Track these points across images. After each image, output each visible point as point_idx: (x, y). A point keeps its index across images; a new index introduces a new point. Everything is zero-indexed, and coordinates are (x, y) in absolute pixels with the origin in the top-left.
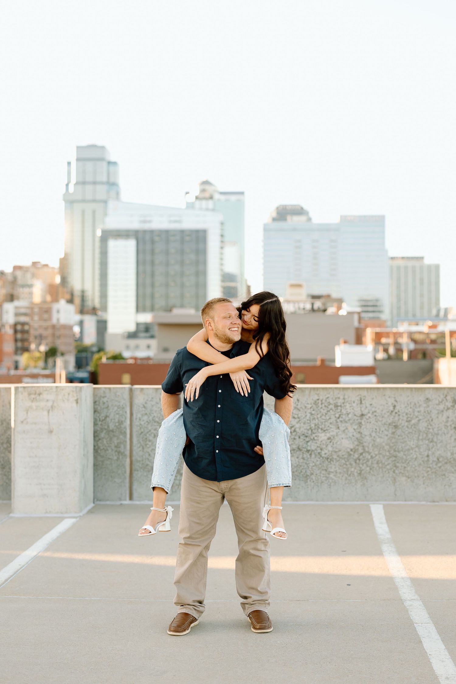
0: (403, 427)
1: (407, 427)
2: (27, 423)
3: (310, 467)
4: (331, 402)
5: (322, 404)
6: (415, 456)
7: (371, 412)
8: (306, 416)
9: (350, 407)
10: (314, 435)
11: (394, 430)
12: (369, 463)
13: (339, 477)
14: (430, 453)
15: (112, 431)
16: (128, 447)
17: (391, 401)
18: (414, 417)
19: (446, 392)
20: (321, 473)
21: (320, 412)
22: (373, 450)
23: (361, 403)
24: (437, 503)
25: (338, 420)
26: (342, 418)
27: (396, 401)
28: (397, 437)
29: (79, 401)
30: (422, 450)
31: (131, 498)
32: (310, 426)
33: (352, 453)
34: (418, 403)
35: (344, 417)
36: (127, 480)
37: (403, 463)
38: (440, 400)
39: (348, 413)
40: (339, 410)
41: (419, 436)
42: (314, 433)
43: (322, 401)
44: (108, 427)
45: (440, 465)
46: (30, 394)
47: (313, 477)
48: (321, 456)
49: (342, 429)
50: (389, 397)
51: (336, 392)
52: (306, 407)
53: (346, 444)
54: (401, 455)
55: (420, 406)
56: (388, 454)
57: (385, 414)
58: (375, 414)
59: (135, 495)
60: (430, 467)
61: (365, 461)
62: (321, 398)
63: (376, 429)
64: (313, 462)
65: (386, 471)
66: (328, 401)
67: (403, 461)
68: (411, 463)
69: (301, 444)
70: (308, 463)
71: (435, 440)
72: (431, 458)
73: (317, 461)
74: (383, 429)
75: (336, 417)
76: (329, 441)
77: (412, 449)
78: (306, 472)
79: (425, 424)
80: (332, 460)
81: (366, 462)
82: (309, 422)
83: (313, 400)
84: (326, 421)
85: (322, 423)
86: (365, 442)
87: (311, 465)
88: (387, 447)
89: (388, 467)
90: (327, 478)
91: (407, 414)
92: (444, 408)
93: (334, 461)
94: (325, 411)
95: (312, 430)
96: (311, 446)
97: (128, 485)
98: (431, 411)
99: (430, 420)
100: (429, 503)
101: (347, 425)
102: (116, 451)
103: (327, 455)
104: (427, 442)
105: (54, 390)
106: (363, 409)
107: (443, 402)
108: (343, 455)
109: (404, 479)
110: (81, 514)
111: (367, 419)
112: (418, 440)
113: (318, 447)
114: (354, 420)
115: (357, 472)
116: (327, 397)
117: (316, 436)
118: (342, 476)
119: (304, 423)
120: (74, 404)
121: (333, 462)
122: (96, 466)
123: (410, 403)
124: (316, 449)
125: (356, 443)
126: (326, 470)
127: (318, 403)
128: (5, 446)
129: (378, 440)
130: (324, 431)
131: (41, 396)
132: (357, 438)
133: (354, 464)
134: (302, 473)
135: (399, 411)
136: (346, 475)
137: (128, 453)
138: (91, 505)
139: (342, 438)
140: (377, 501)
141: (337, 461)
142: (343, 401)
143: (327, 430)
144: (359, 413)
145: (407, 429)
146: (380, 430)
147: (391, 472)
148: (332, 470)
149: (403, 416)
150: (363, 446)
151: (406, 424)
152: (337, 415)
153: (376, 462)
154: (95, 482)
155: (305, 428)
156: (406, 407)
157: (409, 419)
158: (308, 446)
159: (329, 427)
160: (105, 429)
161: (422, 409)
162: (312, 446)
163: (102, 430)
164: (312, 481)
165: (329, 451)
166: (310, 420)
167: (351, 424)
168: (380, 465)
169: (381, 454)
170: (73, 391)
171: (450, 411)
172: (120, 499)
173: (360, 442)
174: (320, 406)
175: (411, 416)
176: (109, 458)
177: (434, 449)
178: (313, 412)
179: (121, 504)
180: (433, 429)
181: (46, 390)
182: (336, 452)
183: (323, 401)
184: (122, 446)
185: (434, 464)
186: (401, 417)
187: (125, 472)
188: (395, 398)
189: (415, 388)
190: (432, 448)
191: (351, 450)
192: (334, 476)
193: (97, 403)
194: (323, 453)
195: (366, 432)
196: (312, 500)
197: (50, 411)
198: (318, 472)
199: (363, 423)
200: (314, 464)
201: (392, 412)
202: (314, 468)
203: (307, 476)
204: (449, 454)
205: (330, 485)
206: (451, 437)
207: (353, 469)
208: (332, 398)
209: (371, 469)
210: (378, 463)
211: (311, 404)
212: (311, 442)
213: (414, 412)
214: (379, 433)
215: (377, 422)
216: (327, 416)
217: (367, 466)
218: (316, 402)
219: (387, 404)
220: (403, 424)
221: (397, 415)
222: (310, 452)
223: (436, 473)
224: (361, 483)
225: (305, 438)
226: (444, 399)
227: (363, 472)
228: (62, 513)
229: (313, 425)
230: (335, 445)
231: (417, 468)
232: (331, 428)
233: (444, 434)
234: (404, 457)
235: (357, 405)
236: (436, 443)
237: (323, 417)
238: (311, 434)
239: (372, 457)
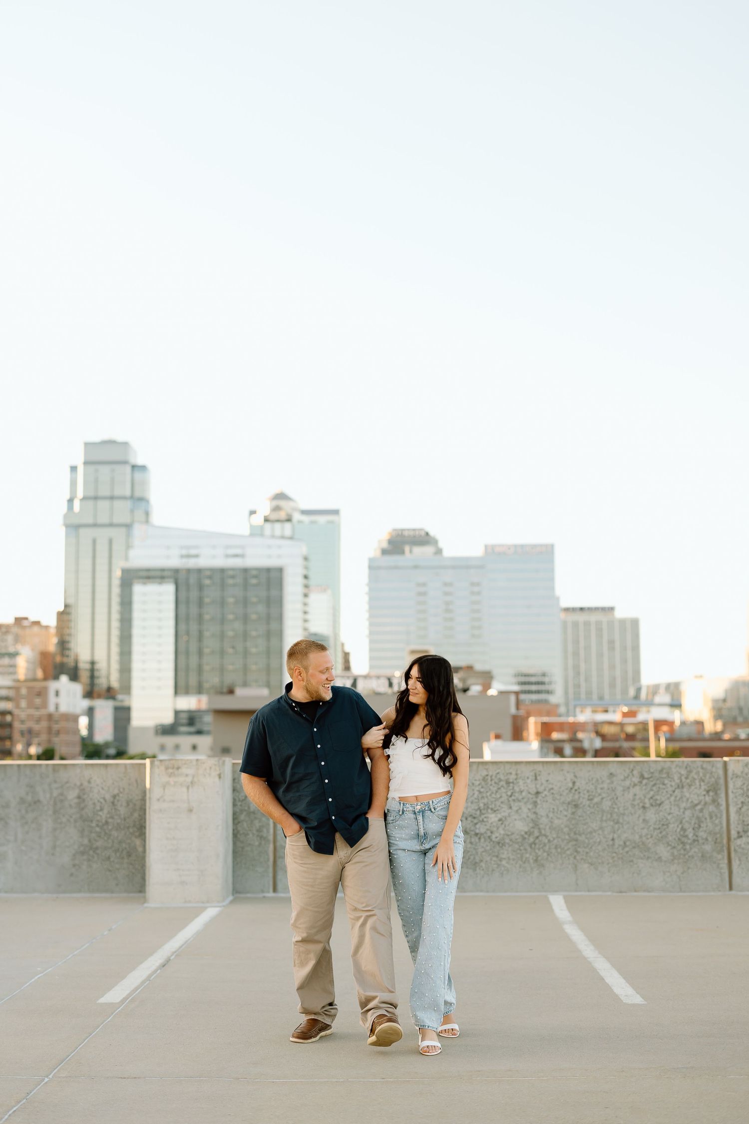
0: (584, 806)
1: (589, 806)
2: (164, 801)
3: (479, 853)
4: (502, 778)
5: (491, 780)
6: (598, 840)
7: (547, 789)
8: (474, 794)
9: (524, 783)
10: (483, 816)
11: (574, 810)
12: (547, 848)
13: (512, 864)
14: (616, 836)
15: (254, 813)
16: (272, 831)
17: (570, 777)
18: (597, 795)
19: (632, 767)
20: (491, 859)
21: (490, 789)
22: (551, 833)
23: (536, 779)
24: (624, 894)
25: (510, 799)
26: (515, 796)
27: (575, 776)
28: (577, 817)
29: (222, 776)
30: (606, 832)
31: (275, 890)
32: (478, 805)
33: (526, 836)
34: (601, 778)
35: (517, 795)
36: (271, 870)
37: (585, 848)
38: (626, 775)
39: (522, 790)
40: (511, 788)
41: (603, 816)
42: (483, 814)
43: (491, 776)
44: (249, 808)
45: (627, 849)
46: (167, 768)
47: (483, 864)
48: (491, 840)
49: (515, 808)
50: (568, 772)
51: (508, 766)
52: (473, 784)
53: (520, 826)
54: (582, 838)
55: (603, 782)
56: (567, 837)
57: (563, 791)
58: (552, 791)
59: (280, 886)
60: (615, 853)
61: (541, 846)
62: (490, 773)
63: (553, 809)
64: (483, 847)
65: (565, 857)
66: (498, 776)
67: (585, 845)
68: (594, 848)
69: (468, 826)
70: (476, 847)
71: (621, 821)
72: (617, 842)
73: (487, 846)
74: (561, 809)
75: (507, 795)
76: (501, 822)
77: (595, 831)
78: (474, 858)
79: (609, 803)
80: (503, 845)
81: (542, 848)
82: (477, 801)
83: (481, 775)
84: (497, 800)
85: (492, 802)
86: (542, 824)
87: (480, 850)
88: (566, 830)
89: (568, 852)
90: (499, 865)
91: (588, 791)
92: (630, 784)
93: (507, 846)
94: (495, 789)
95: (481, 811)
96: (479, 829)
97: (271, 875)
98: (615, 788)
99: (615, 798)
100: (615, 894)
101: (520, 804)
102: (258, 836)
103: (498, 838)
104: (612, 823)
105: (194, 763)
106: (538, 786)
107: (630, 778)
108: (516, 839)
109: (586, 866)
110: (224, 904)
111: (543, 798)
112: (602, 821)
113: (488, 830)
114: (529, 799)
115: (533, 859)
116: (497, 771)
117: (485, 817)
118: (516, 863)
119: (472, 803)
120: (217, 779)
121: (505, 846)
122: (235, 853)
123: (592, 779)
124: (485, 833)
125: (531, 825)
126: (497, 857)
127: (487, 779)
128: (131, 830)
129: (556, 822)
130: (495, 811)
131: (180, 770)
132: (532, 820)
133: (529, 849)
134: (470, 860)
135: (579, 788)
136: (520, 862)
137: (271, 838)
138: (231, 898)
139: (515, 820)
140: (556, 891)
141: (510, 846)
142: (515, 777)
143: (498, 810)
144: (533, 791)
145: (588, 808)
146: (558, 810)
147: (572, 859)
148: (504, 856)
149: (584, 794)
150: (539, 829)
151: (588, 803)
152: (509, 793)
153: (554, 846)
154: (234, 871)
155: (472, 808)
156: (587, 783)
157: (591, 797)
158: (476, 828)
159: (499, 806)
160: (245, 810)
161: (605, 786)
162: (481, 829)
163: (242, 811)
164: (481, 869)
165: (500, 834)
166: (478, 799)
167: (526, 803)
168: (559, 850)
169: (559, 837)
170: (215, 765)
171: (637, 788)
172: (263, 891)
173: (536, 824)
174: (490, 783)
175: (594, 794)
176: (250, 844)
177: (619, 832)
178: (482, 790)
179: (264, 897)
180: (618, 809)
181: (185, 764)
182: (508, 835)
183: (493, 777)
184: (265, 830)
185: (620, 848)
186: (581, 794)
187: (268, 860)
188: (574, 773)
189: (598, 762)
190: (618, 830)
191: (526, 833)
192: (507, 863)
193: (236, 781)
194: (493, 837)
195: (542, 812)
196: (482, 891)
197: (190, 788)
198: (488, 859)
199: (539, 802)
200: (483, 850)
201: (571, 789)
202: (484, 854)
203: (476, 863)
204: (637, 837)
205: (502, 874)
206: (639, 817)
207: (528, 855)
208: (503, 774)
209: (548, 855)
210: (556, 848)
211: (479, 780)
212: (479, 824)
213: (596, 789)
214: (557, 813)
215: (554, 800)
216: (497, 794)
217: (544, 851)
218: (484, 778)
219: (565, 780)
220: (584, 803)
221: (577, 792)
222: (479, 836)
223: (622, 859)
224: (538, 872)
225: (473, 820)
226: (631, 774)
227: (539, 858)
228: (203, 903)
229: (482, 805)
230: (507, 828)
231: (601, 853)
232: (502, 808)
233: (632, 814)
234: (586, 841)
235: (532, 781)
236: (622, 824)
237: (494, 796)
238: (480, 815)
239: (549, 841)
